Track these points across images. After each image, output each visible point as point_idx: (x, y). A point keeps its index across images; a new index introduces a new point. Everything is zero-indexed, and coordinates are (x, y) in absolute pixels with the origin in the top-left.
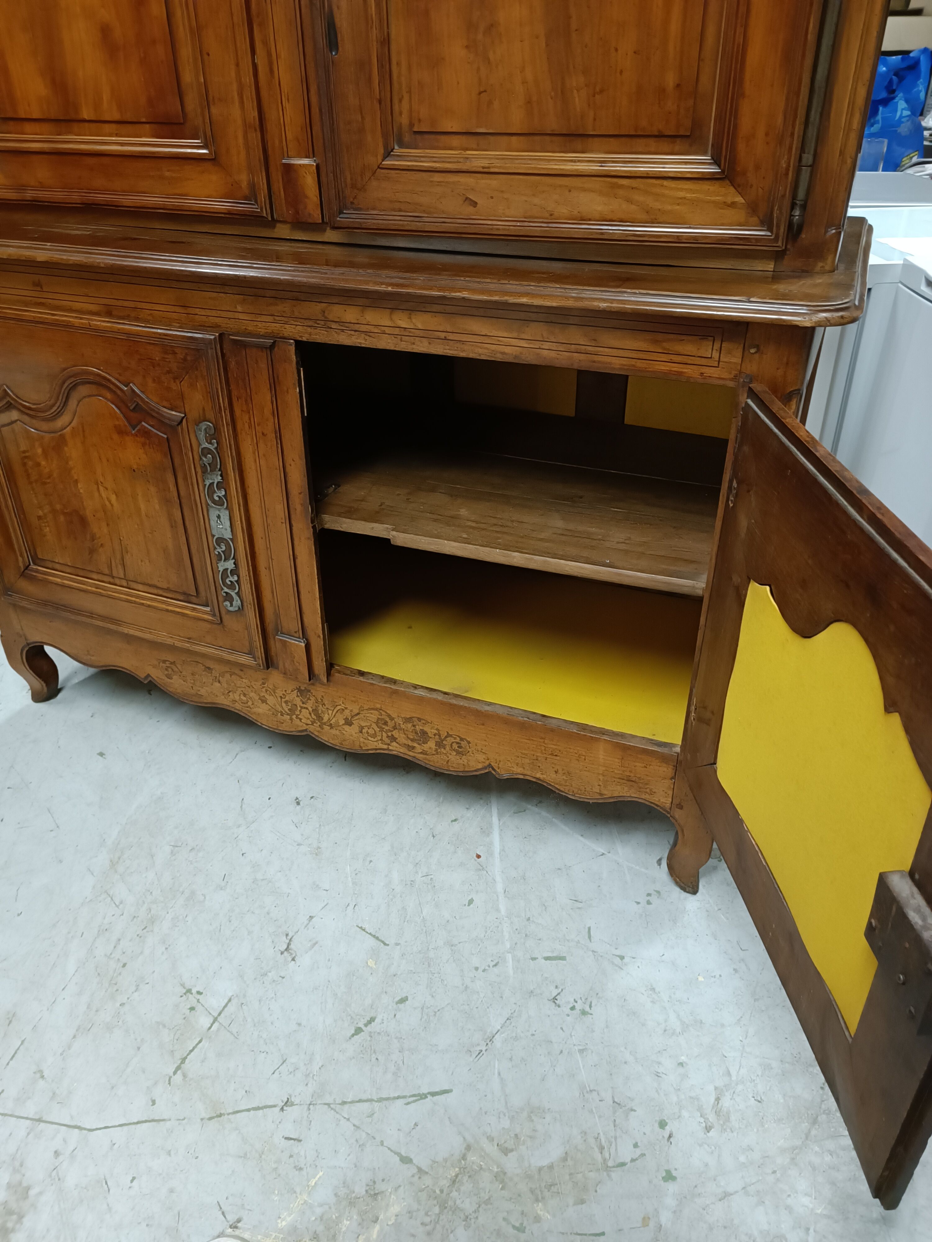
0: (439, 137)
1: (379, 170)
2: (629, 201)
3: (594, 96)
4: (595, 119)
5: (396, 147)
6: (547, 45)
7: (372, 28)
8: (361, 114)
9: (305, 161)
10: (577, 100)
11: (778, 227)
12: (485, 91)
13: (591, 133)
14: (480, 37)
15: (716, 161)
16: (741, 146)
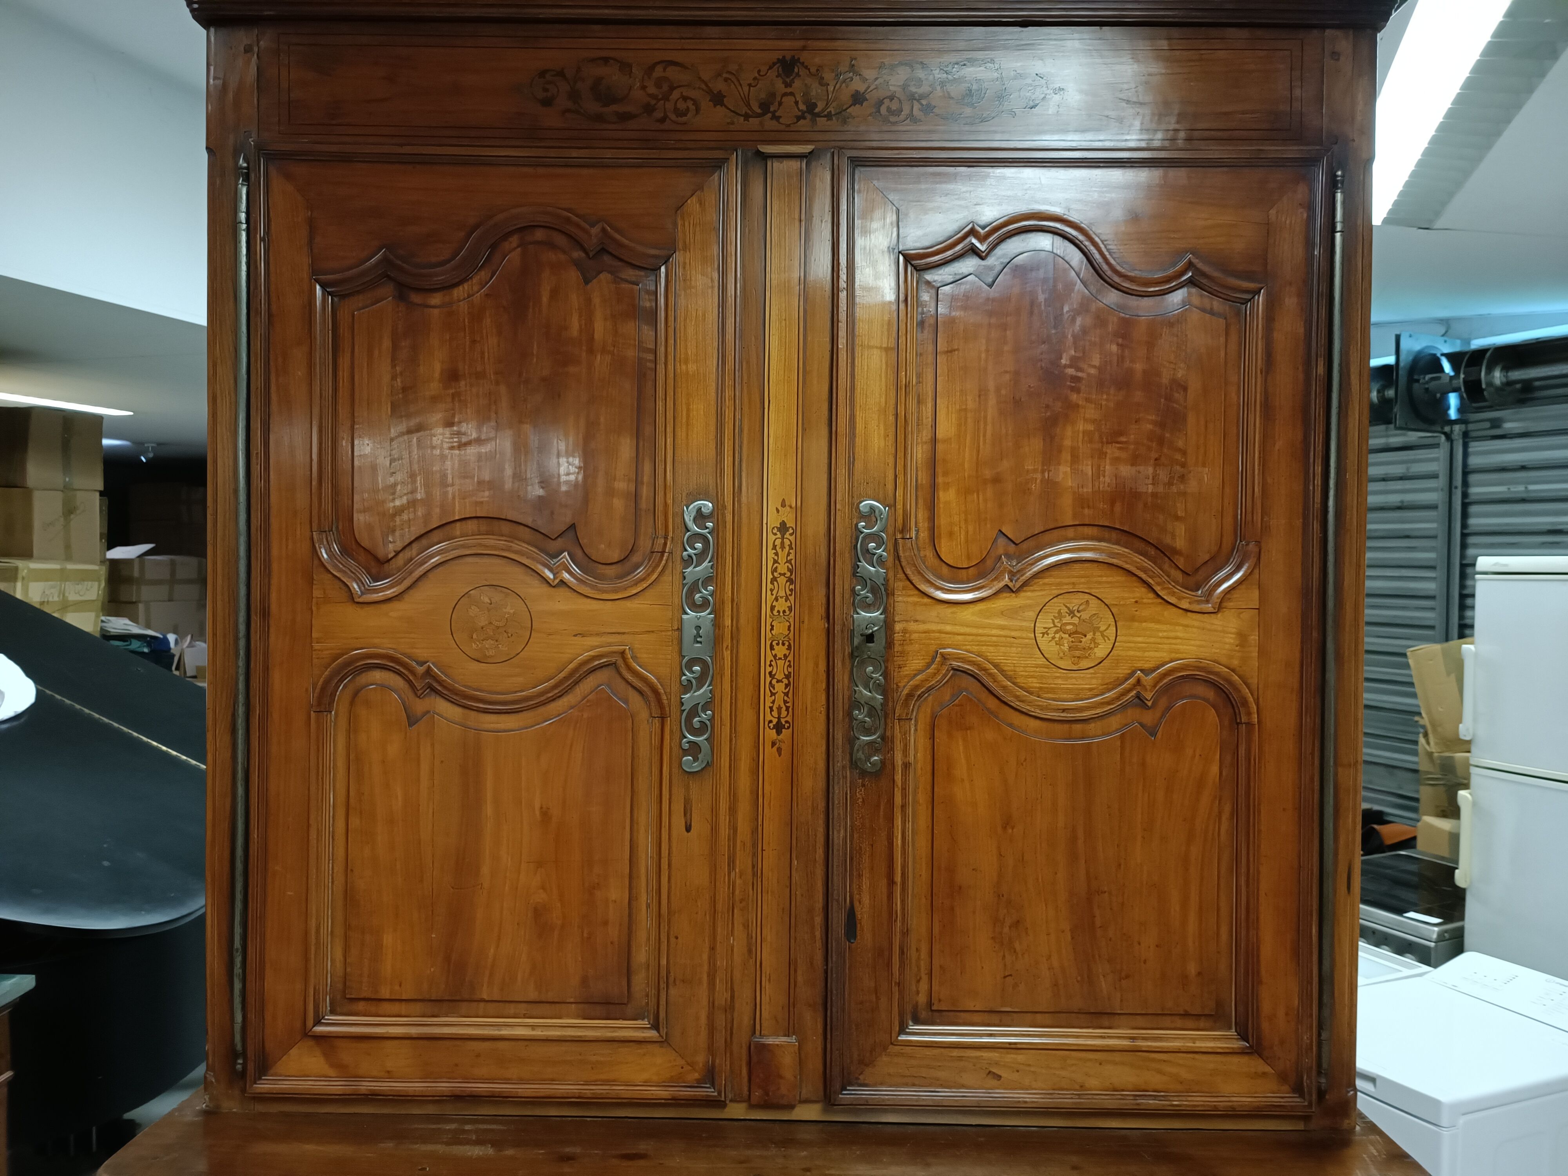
0: (958, 1014)
1: (891, 1046)
2: (1160, 1072)
3: (1120, 981)
4: (1121, 1001)
5: (911, 1023)
6: (1073, 938)
7: (896, 921)
8: (876, 994)
9: (781, 1040)
10: (1103, 983)
11: (1311, 1095)
12: (1011, 975)
13: (1119, 1012)
14: (1006, 930)
15: (1243, 1037)
16: (1265, 1025)
